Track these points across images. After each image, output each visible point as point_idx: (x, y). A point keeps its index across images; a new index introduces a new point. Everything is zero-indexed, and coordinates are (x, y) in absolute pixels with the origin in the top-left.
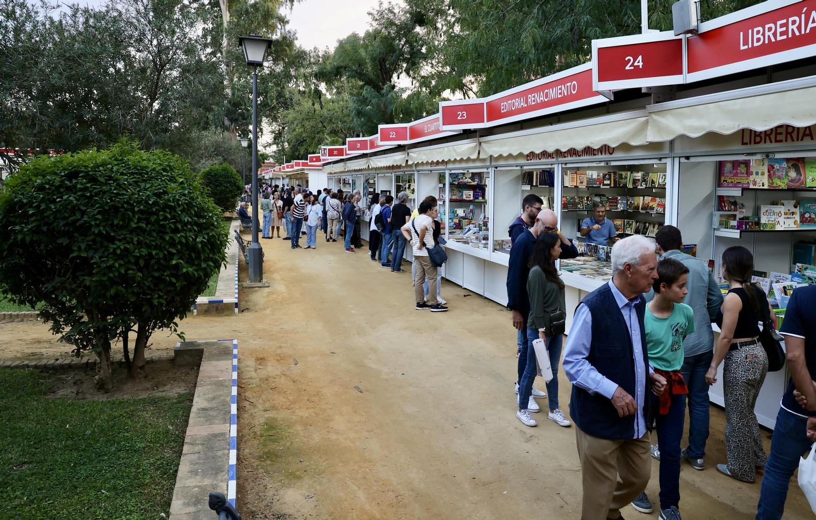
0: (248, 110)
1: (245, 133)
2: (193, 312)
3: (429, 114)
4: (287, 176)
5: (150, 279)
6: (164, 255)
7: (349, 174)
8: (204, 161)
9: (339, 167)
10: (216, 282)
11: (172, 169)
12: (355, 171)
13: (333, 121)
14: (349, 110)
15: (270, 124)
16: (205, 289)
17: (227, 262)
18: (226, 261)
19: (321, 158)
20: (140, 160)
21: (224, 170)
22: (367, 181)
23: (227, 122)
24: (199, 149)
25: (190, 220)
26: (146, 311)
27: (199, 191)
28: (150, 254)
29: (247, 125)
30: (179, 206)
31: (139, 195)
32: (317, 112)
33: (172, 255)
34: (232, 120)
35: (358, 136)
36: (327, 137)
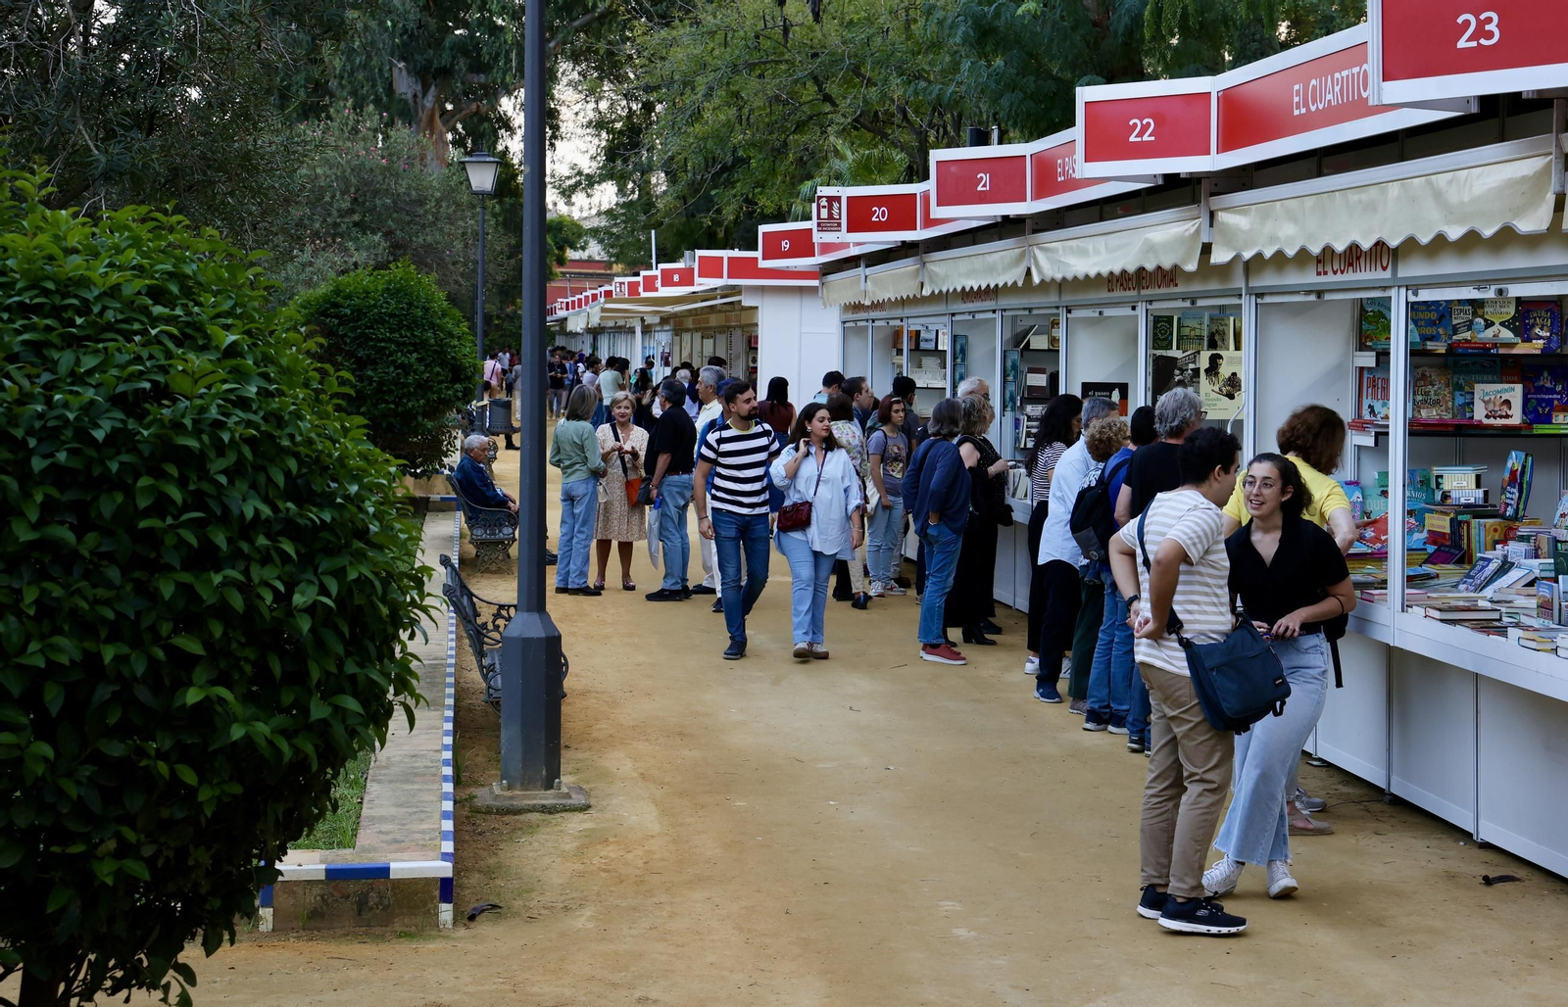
0: (495, 30)
1: (483, 131)
2: (258, 919)
3: (1304, 33)
4: (665, 320)
5: (87, 771)
6: (152, 661)
7: (940, 308)
8: (306, 257)
9: (892, 281)
10: (360, 785)
11: (190, 289)
12: (967, 295)
13: (867, 70)
14: (940, 23)
15: (593, 92)
16: (322, 814)
17: (417, 698)
18: (413, 694)
19: (818, 238)
20: (56, 251)
21: (395, 291)
22: (1018, 341)
23: (405, 85)
24: (287, 201)
25: (266, 511)
26: (63, 910)
27: (306, 385)
28: (91, 662)
29: (493, 93)
30: (221, 449)
31: (49, 401)
32: (796, 33)
33: (184, 663)
34: (425, 75)
35: (981, 139)
36: (839, 143)
